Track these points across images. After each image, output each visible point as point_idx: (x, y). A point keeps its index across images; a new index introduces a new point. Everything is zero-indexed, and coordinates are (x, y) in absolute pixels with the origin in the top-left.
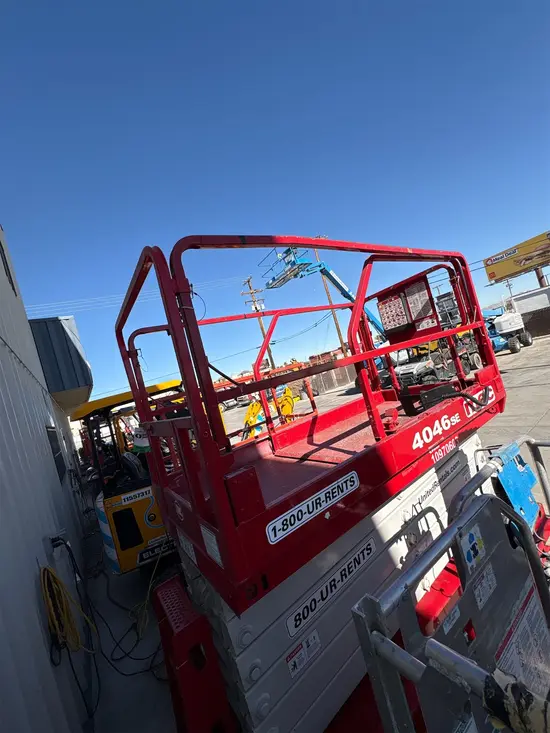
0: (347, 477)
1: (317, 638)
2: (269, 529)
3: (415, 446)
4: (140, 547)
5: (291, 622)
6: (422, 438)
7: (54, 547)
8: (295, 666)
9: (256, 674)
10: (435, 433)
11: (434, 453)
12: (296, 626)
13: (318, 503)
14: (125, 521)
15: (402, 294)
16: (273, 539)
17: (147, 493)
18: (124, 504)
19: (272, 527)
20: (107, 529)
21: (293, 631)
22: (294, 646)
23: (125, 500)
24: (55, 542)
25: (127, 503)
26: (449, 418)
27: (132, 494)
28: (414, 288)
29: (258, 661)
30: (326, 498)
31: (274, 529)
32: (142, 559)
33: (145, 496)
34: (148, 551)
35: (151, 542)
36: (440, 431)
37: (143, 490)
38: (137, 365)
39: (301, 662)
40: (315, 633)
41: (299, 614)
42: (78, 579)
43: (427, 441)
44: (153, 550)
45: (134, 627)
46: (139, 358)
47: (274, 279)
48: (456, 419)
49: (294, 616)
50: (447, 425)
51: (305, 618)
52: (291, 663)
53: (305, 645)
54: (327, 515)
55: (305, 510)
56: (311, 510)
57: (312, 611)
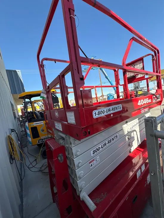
0: (119, 105)
1: (99, 158)
2: (94, 112)
3: (138, 104)
4: (39, 139)
5: (92, 152)
6: (141, 103)
7: (12, 132)
8: (92, 165)
9: (80, 165)
10: (144, 102)
11: (142, 110)
12: (93, 154)
13: (109, 110)
14: (34, 130)
15: (133, 65)
16: (95, 116)
17: (42, 123)
18: (34, 125)
20: (29, 132)
21: (92, 155)
22: (93, 159)
23: (35, 124)
24: (13, 130)
25: (35, 125)
26: (148, 100)
27: (37, 122)
28: (138, 63)
29: (81, 161)
30: (112, 109)
31: (95, 113)
32: (39, 142)
33: (41, 124)
34: (41, 140)
35: (42, 137)
36: (145, 102)
37: (41, 122)
38: (44, 70)
39: (94, 164)
40: (98, 157)
41: (94, 150)
42: (19, 142)
44: (42, 140)
45: (36, 160)
47: (85, 69)
48: (150, 101)
49: (93, 151)
50: (147, 101)
51: (96, 152)
52: (91, 164)
53: (95, 160)
54: (112, 115)
55: (105, 111)
56: (107, 112)
57: (98, 150)
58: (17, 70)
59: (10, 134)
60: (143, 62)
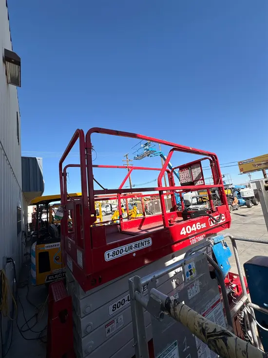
0: (147, 239)
1: (122, 319)
2: (106, 254)
3: (182, 233)
4: (48, 273)
5: (111, 308)
6: (186, 230)
7: (7, 262)
8: (109, 331)
9: (88, 330)
10: (193, 229)
11: (192, 239)
12: (113, 310)
13: (131, 248)
14: (44, 257)
15: (190, 168)
16: (107, 259)
17: (58, 245)
18: (46, 249)
19: (108, 253)
20: (34, 260)
21: (111, 313)
22: (110, 321)
23: (47, 247)
24: (9, 260)
25: (47, 248)
26: (200, 224)
28: (195, 166)
29: (92, 323)
30: (135, 246)
31: (109, 254)
32: (48, 280)
33: (56, 247)
34: (52, 275)
35: (55, 271)
36: (195, 229)
37: (56, 244)
38: (65, 180)
39: (113, 329)
40: (122, 317)
41: (115, 305)
42: (15, 281)
43: (188, 232)
44: (54, 276)
45: (37, 315)
46: (67, 177)
47: (138, 156)
48: (204, 226)
49: (113, 305)
50: (199, 227)
51: (118, 308)
52: (107, 328)
53: (115, 321)
54: (134, 255)
55: (124, 249)
56: (127, 250)
57: (122, 305)
58: (37, 158)
59: (4, 267)
60: (201, 166)
